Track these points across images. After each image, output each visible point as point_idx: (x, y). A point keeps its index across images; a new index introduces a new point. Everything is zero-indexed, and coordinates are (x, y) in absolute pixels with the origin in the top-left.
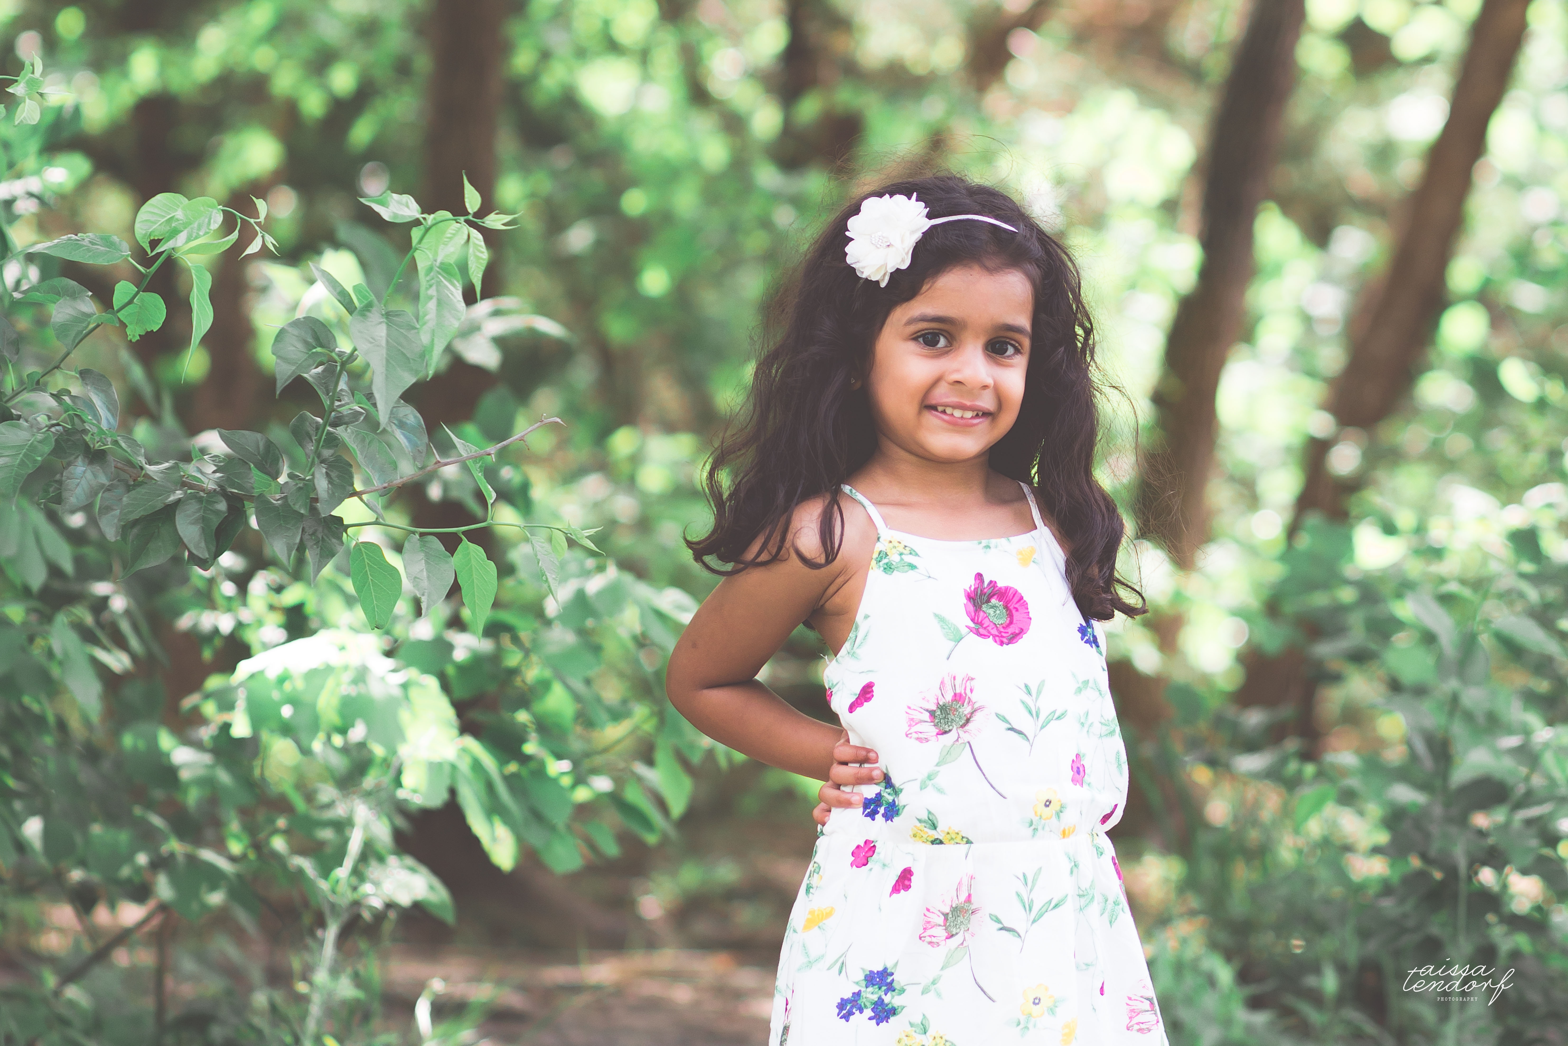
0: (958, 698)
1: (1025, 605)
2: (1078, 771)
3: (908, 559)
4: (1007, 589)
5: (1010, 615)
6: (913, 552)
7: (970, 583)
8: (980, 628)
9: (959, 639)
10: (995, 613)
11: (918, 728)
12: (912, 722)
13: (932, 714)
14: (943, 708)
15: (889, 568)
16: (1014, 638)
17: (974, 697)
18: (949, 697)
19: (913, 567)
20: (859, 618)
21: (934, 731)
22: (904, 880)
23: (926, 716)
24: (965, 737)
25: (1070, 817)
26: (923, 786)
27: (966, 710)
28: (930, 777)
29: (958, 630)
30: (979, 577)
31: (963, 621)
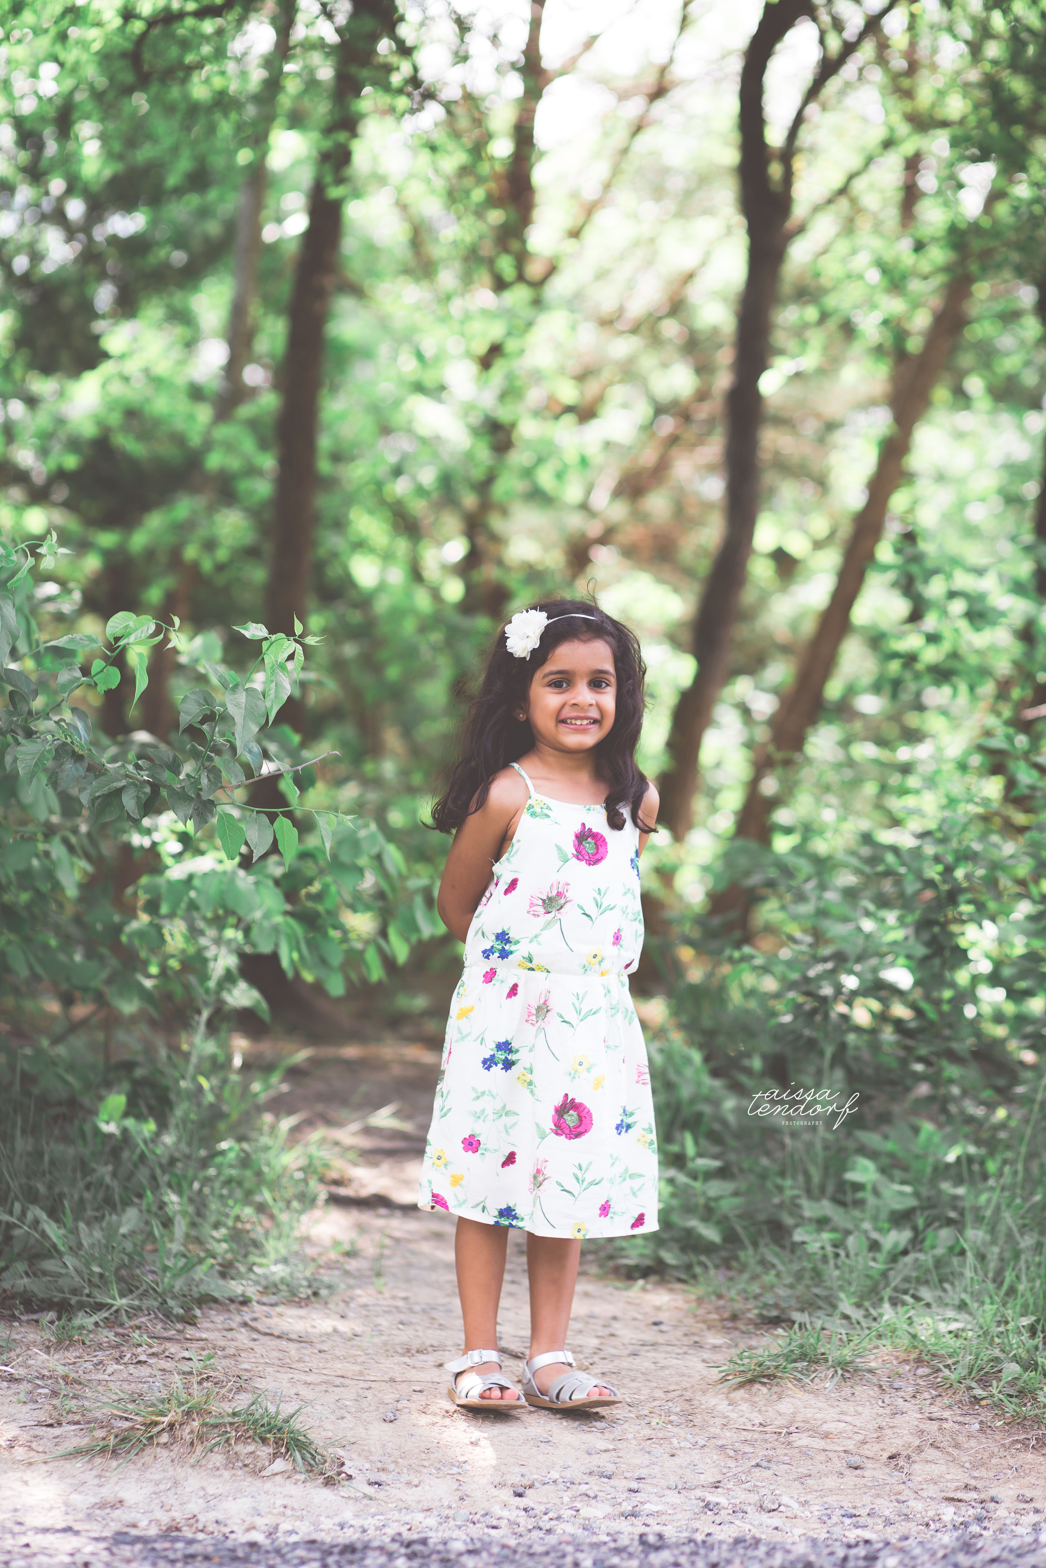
0: (559, 894)
1: (606, 844)
2: (617, 938)
3: (546, 811)
4: (597, 834)
5: (597, 849)
6: (548, 808)
7: (578, 828)
8: (580, 854)
9: (566, 861)
10: (589, 846)
11: (535, 908)
12: (532, 905)
13: (544, 901)
14: (550, 899)
15: (533, 815)
16: (597, 861)
17: (568, 895)
18: (554, 893)
19: (547, 816)
20: (514, 840)
21: (543, 911)
22: (513, 991)
23: (540, 902)
24: (559, 916)
25: (606, 965)
26: (531, 941)
27: (562, 901)
28: (536, 937)
29: (566, 855)
30: (583, 825)
31: (571, 850)
